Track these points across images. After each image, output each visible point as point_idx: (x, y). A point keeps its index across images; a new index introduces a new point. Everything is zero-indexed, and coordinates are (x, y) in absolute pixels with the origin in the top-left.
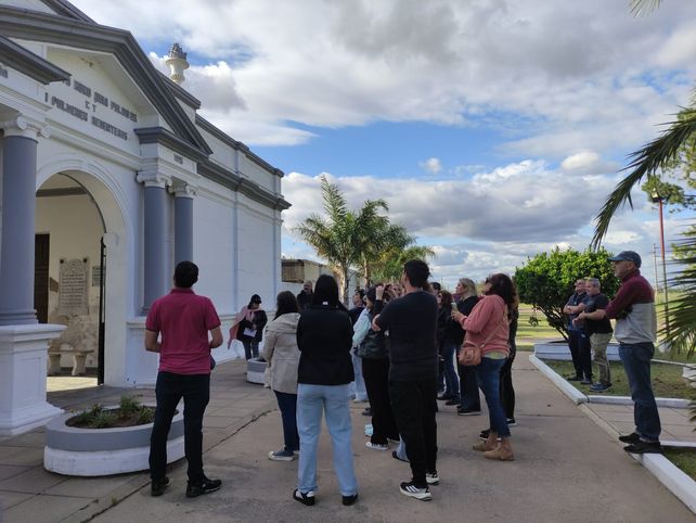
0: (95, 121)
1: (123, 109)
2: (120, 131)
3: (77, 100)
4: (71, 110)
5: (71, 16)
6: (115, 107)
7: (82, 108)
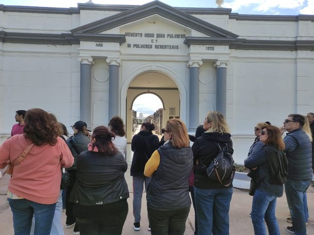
0: (157, 47)
1: (175, 35)
2: (173, 46)
3: (147, 41)
4: (143, 46)
5: (126, 10)
6: (170, 36)
7: (149, 43)
